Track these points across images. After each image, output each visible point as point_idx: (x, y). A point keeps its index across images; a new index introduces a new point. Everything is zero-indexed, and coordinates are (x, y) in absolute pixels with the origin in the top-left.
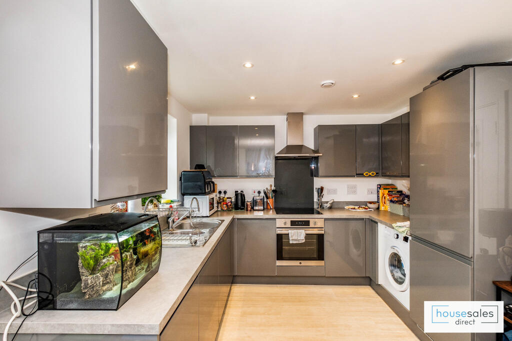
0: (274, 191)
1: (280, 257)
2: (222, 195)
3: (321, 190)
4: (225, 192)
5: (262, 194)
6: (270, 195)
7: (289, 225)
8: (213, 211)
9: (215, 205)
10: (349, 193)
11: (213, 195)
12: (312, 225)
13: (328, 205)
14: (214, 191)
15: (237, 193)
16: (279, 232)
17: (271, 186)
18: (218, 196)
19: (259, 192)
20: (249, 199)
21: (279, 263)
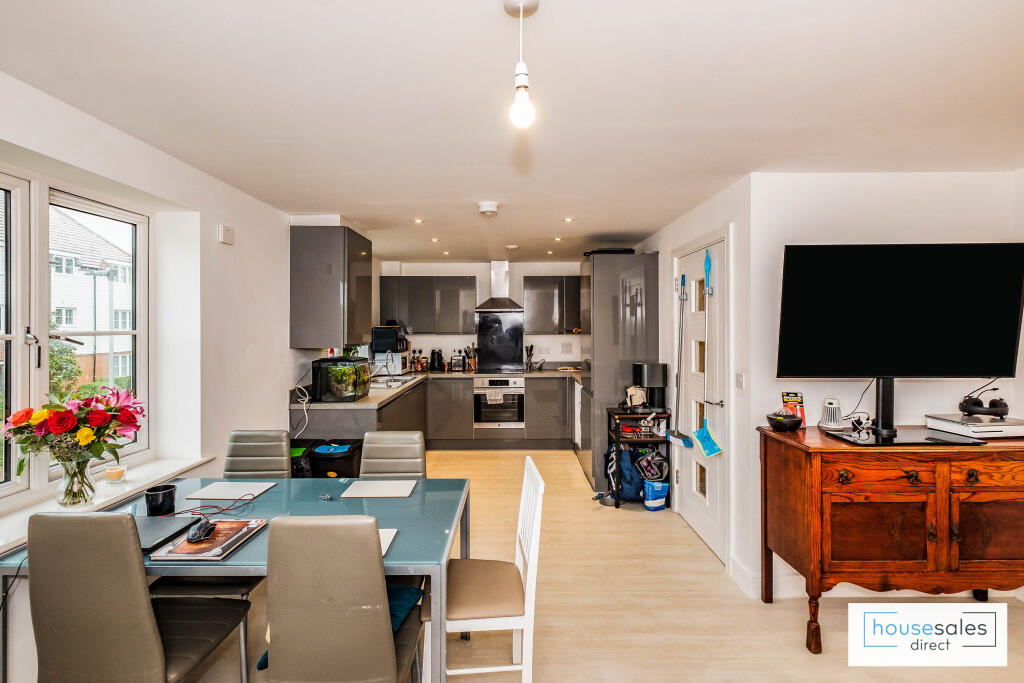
0: (476, 350)
1: (478, 419)
2: (417, 355)
3: (530, 349)
4: (420, 352)
5: (463, 354)
6: (472, 354)
7: (487, 385)
8: (405, 371)
9: (408, 365)
10: (564, 352)
11: (405, 354)
12: (511, 384)
13: (538, 365)
14: (407, 349)
15: (433, 352)
16: (476, 392)
17: (473, 344)
18: (412, 355)
19: (460, 352)
20: (446, 359)
21: (476, 426)
